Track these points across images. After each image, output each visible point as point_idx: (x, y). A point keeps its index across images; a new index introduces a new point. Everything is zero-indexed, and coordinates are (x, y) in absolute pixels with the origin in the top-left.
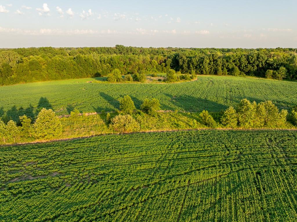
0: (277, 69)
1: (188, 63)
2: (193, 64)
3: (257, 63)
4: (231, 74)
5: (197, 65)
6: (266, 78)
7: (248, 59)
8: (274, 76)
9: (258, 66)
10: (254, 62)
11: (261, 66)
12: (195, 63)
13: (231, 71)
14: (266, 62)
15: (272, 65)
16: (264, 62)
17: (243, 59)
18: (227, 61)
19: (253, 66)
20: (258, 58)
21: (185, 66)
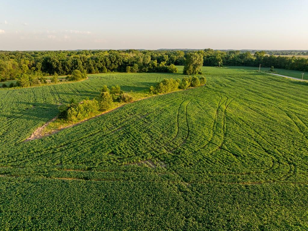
0: (132, 65)
1: (62, 66)
2: (68, 66)
3: (117, 62)
4: (102, 72)
5: (72, 67)
6: (127, 72)
7: (110, 60)
8: (132, 71)
9: (118, 64)
10: (115, 62)
11: (120, 64)
12: (70, 65)
13: (101, 70)
14: (123, 61)
15: (128, 63)
16: (122, 61)
17: (108, 60)
18: (96, 62)
19: (115, 65)
20: (117, 58)
21: (60, 68)
